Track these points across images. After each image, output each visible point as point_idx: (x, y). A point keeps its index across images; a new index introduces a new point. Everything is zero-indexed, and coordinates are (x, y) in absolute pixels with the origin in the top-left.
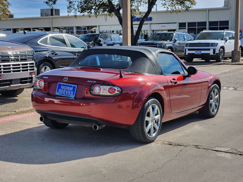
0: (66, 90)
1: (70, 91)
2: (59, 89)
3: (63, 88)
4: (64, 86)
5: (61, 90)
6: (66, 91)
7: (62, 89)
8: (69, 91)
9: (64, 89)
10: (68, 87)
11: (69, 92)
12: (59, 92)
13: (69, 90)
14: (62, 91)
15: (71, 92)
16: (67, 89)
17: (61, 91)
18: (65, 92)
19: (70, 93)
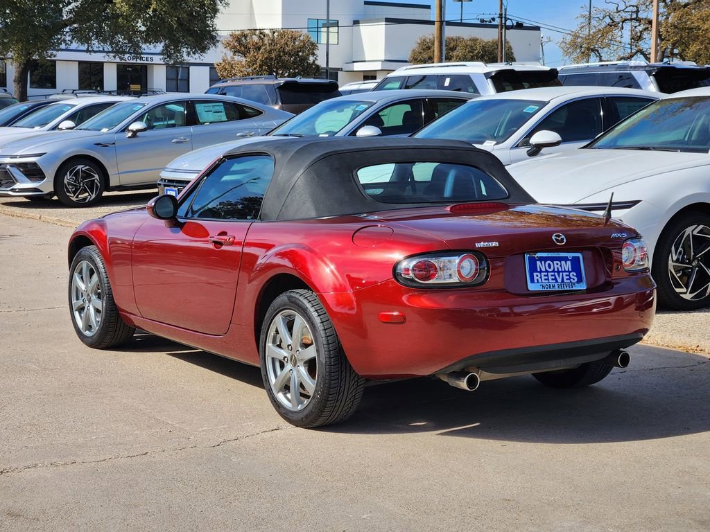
0: (554, 271)
1: (565, 271)
2: (535, 274)
3: (543, 269)
4: (543, 262)
5: (538, 274)
6: (554, 275)
7: (541, 272)
8: (564, 274)
9: (546, 271)
10: (555, 262)
11: (565, 278)
12: (536, 281)
13: (562, 272)
14: (543, 278)
15: (569, 275)
16: (556, 270)
17: (541, 277)
18: (553, 277)
19: (568, 277)
